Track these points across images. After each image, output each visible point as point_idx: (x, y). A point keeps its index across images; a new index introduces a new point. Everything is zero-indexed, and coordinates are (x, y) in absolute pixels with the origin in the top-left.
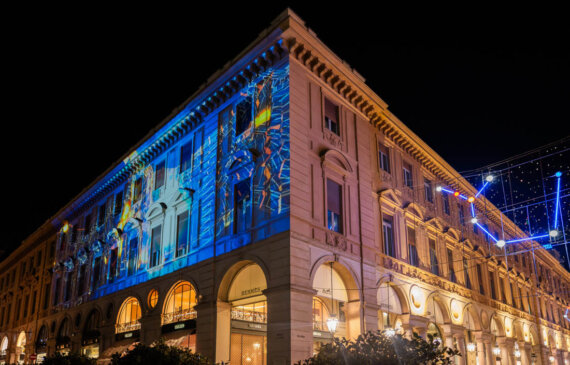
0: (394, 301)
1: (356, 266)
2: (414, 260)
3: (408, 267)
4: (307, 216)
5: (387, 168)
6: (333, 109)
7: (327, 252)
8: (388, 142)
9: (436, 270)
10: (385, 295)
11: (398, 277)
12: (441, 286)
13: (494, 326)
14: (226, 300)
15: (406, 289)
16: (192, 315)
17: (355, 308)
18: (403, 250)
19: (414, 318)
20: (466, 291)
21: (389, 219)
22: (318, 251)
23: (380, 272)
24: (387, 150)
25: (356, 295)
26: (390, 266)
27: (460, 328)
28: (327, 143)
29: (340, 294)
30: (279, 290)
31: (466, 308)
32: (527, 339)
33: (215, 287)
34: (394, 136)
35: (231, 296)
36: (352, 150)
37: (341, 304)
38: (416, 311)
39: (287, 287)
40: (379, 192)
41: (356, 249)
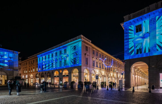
0: (94, 73)
1: (89, 68)
2: (97, 67)
3: (96, 68)
4: (83, 63)
5: (94, 54)
6: (87, 47)
7: (86, 67)
8: (94, 50)
9: (100, 67)
10: (93, 72)
11: (94, 69)
12: (101, 70)
13: (109, 75)
14: (72, 73)
15: (96, 71)
16: (68, 74)
17: (89, 74)
18: (96, 65)
19: (96, 74)
20: (105, 70)
21: (94, 61)
22: (84, 67)
23: (92, 69)
24: (94, 51)
25: (89, 72)
26: (94, 68)
27: (103, 75)
28: (86, 53)
29: (87, 72)
30: (80, 72)
31: (105, 72)
32: (115, 76)
33: (71, 71)
34: (95, 48)
35: (73, 72)
36: (89, 53)
37: (87, 73)
38: (97, 74)
39: (81, 72)
40: (92, 58)
41: (89, 66)
